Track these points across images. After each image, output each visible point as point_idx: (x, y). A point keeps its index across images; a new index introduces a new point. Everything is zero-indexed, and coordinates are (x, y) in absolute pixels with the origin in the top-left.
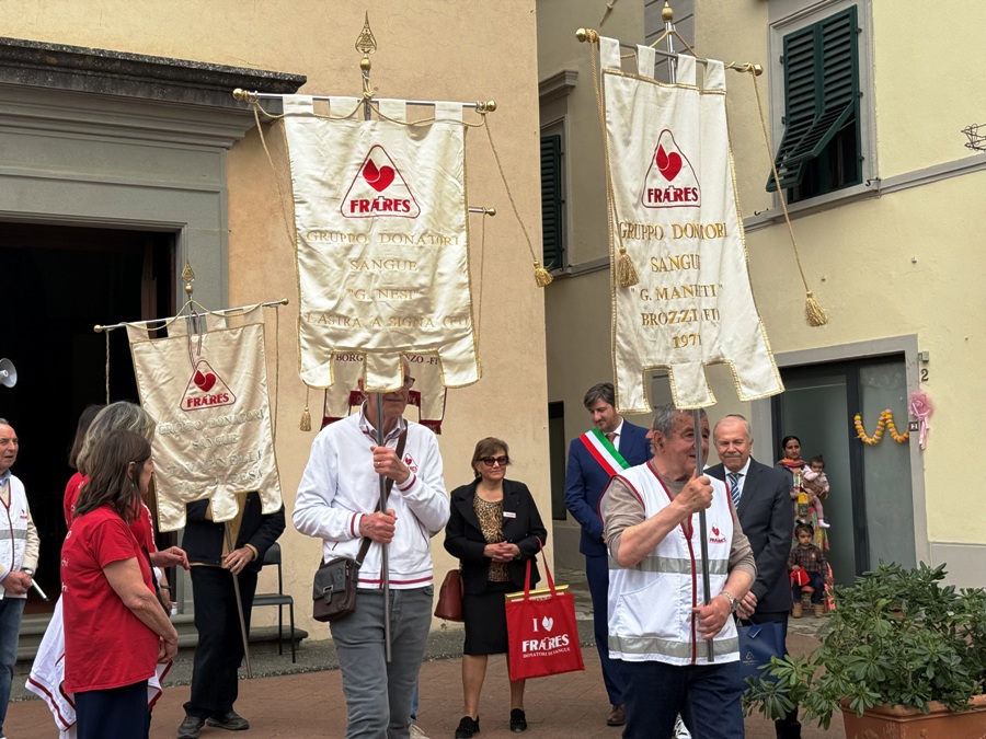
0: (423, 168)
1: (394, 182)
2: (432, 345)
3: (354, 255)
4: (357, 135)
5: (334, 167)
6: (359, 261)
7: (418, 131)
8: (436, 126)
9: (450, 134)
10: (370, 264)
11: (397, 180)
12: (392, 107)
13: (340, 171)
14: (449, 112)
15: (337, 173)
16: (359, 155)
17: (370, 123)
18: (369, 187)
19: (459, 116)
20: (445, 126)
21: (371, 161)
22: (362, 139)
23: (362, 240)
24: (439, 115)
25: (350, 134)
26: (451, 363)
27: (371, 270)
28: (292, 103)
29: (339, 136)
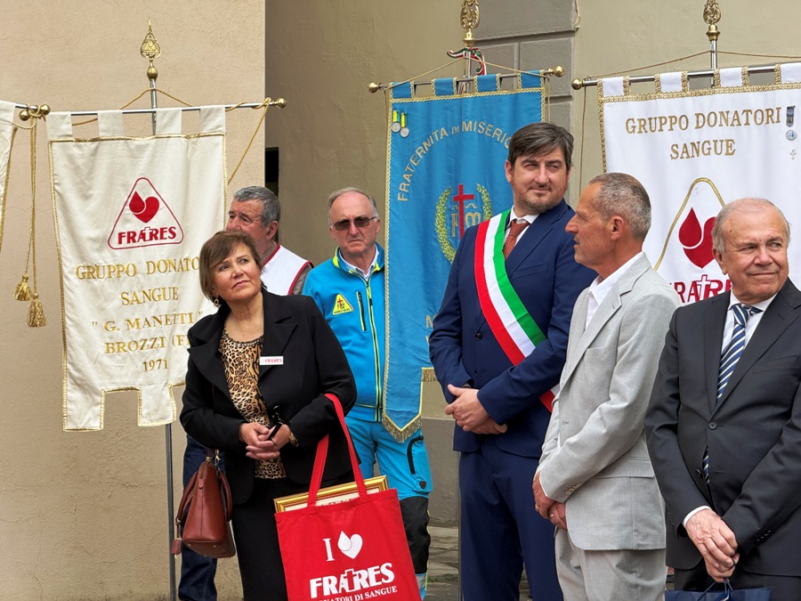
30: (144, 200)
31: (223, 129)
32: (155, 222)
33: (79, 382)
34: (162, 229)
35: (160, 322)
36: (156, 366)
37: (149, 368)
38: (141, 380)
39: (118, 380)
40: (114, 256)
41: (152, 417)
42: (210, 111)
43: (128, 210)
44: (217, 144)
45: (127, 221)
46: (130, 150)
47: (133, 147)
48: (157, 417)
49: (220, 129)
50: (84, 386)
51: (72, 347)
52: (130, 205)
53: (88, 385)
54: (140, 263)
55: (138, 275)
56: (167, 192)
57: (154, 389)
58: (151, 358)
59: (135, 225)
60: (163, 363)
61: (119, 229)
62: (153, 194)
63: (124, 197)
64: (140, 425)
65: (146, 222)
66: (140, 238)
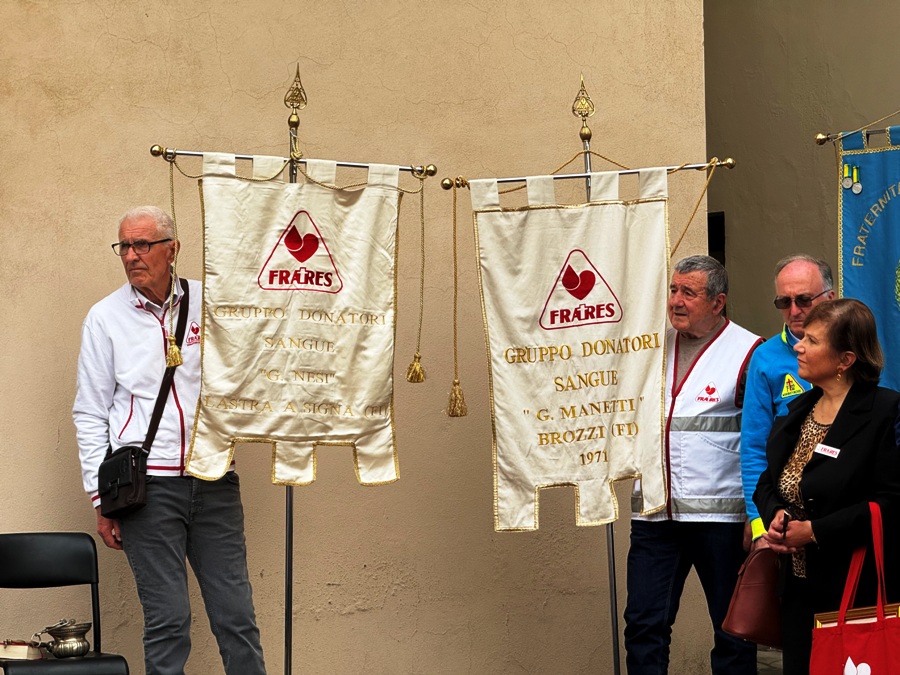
0: (350, 238)
1: (318, 252)
2: (349, 436)
3: (269, 331)
4: (280, 198)
5: (253, 235)
6: (275, 339)
7: (348, 196)
8: (368, 192)
9: (383, 201)
10: (287, 342)
11: (321, 251)
12: (321, 168)
13: (260, 237)
14: (384, 175)
15: (255, 241)
16: (281, 221)
17: (295, 186)
18: (291, 256)
19: (394, 181)
20: (378, 191)
21: (294, 228)
22: (286, 202)
23: (279, 315)
24: (373, 179)
25: (273, 198)
26: (367, 458)
27: (288, 349)
28: (212, 162)
29: (260, 200)
30: (578, 274)
31: (665, 194)
32: (590, 299)
33: (511, 477)
34: (598, 306)
35: (599, 410)
36: (595, 458)
37: (587, 461)
38: (578, 474)
39: (553, 475)
40: (545, 336)
41: (592, 516)
42: (650, 174)
43: (561, 287)
44: (659, 211)
45: (560, 298)
46: (562, 219)
47: (565, 216)
48: (598, 515)
49: (661, 194)
50: (516, 481)
51: (502, 438)
52: (563, 280)
53: (520, 480)
54: (575, 344)
55: (574, 358)
56: (604, 264)
57: (593, 484)
58: (588, 450)
59: (569, 302)
60: (602, 455)
61: (552, 307)
62: (589, 268)
63: (555, 272)
64: (578, 524)
65: (581, 299)
66: (574, 317)
